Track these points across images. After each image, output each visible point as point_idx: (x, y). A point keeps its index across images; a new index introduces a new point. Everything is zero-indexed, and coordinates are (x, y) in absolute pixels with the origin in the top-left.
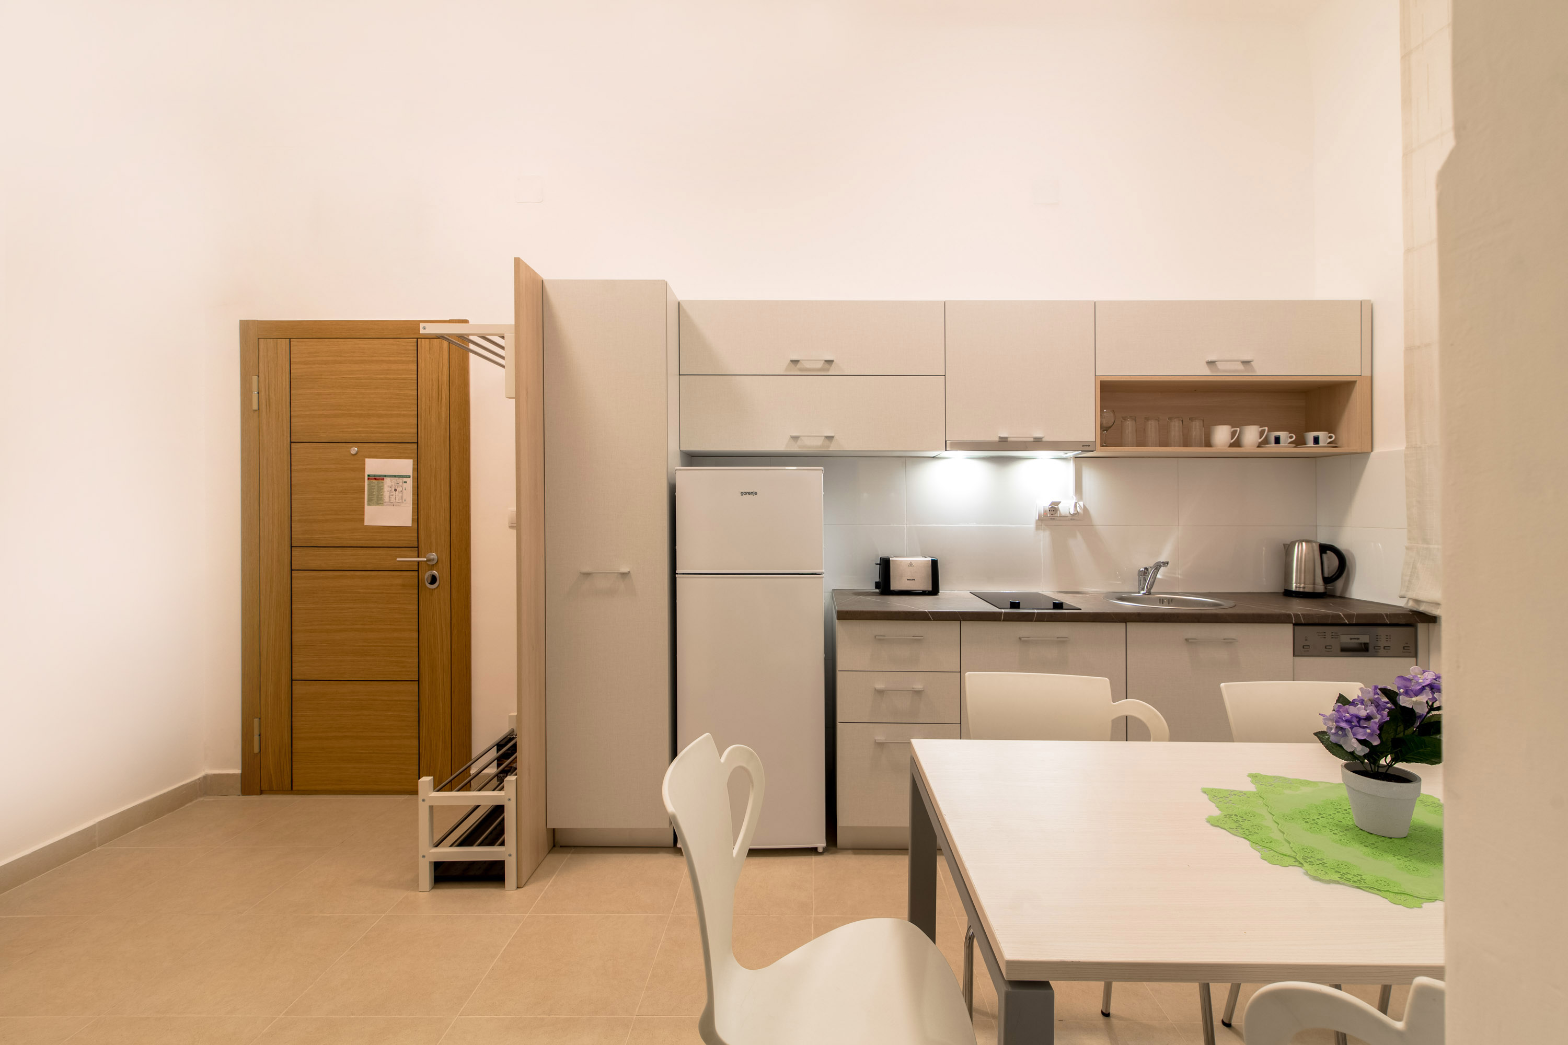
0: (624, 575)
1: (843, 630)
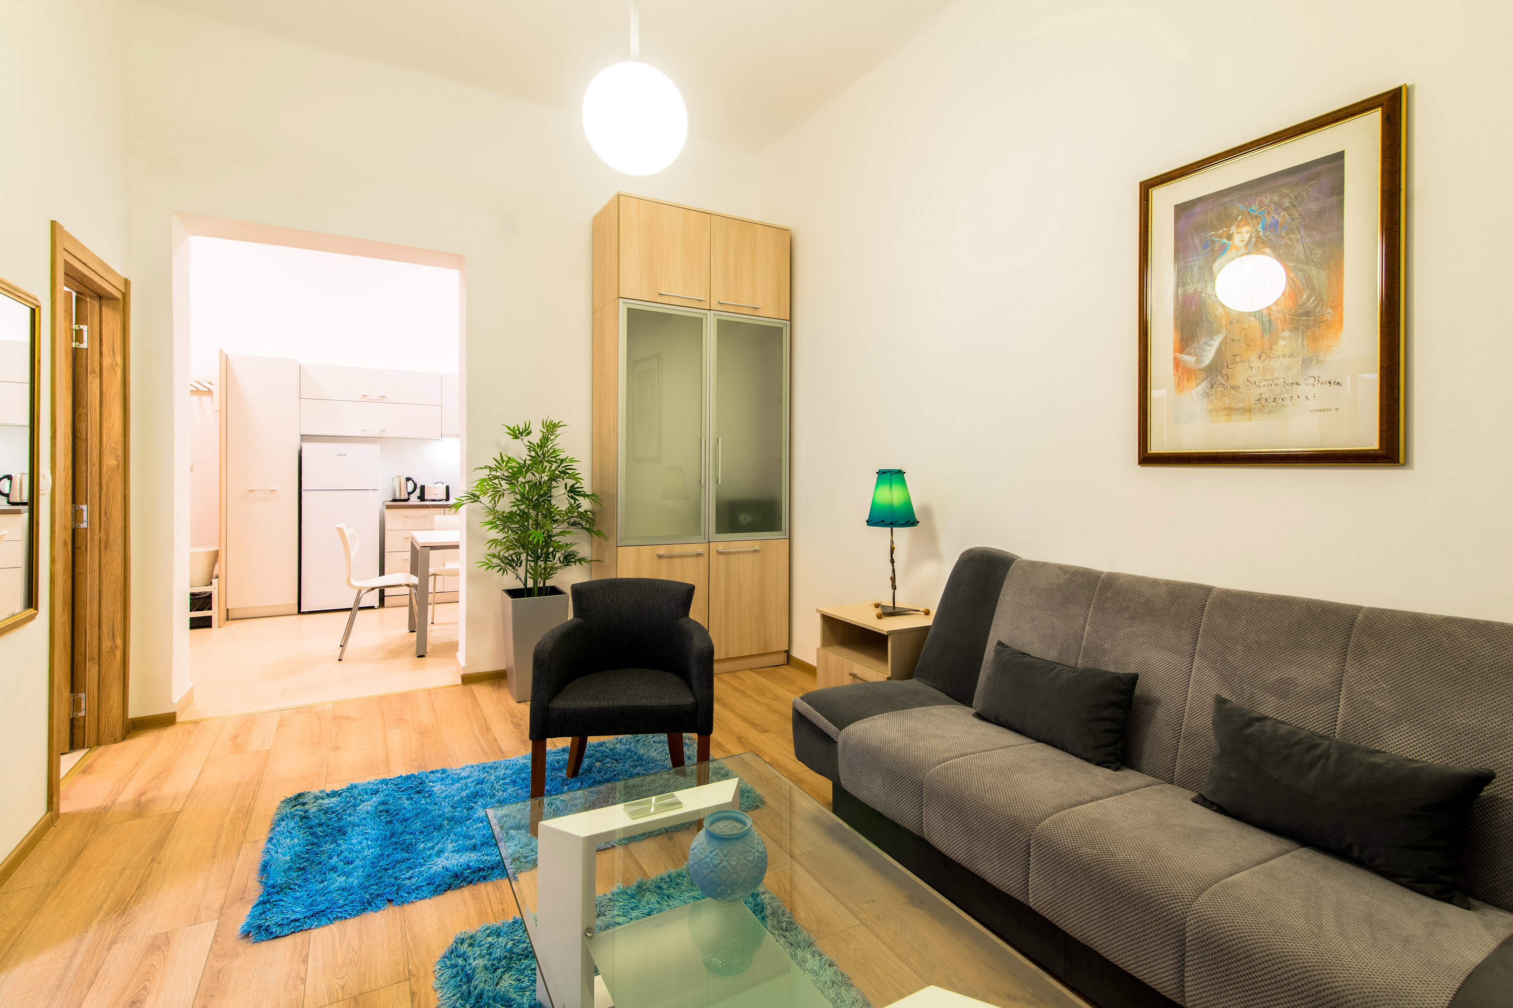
0: (272, 491)
1: (389, 514)
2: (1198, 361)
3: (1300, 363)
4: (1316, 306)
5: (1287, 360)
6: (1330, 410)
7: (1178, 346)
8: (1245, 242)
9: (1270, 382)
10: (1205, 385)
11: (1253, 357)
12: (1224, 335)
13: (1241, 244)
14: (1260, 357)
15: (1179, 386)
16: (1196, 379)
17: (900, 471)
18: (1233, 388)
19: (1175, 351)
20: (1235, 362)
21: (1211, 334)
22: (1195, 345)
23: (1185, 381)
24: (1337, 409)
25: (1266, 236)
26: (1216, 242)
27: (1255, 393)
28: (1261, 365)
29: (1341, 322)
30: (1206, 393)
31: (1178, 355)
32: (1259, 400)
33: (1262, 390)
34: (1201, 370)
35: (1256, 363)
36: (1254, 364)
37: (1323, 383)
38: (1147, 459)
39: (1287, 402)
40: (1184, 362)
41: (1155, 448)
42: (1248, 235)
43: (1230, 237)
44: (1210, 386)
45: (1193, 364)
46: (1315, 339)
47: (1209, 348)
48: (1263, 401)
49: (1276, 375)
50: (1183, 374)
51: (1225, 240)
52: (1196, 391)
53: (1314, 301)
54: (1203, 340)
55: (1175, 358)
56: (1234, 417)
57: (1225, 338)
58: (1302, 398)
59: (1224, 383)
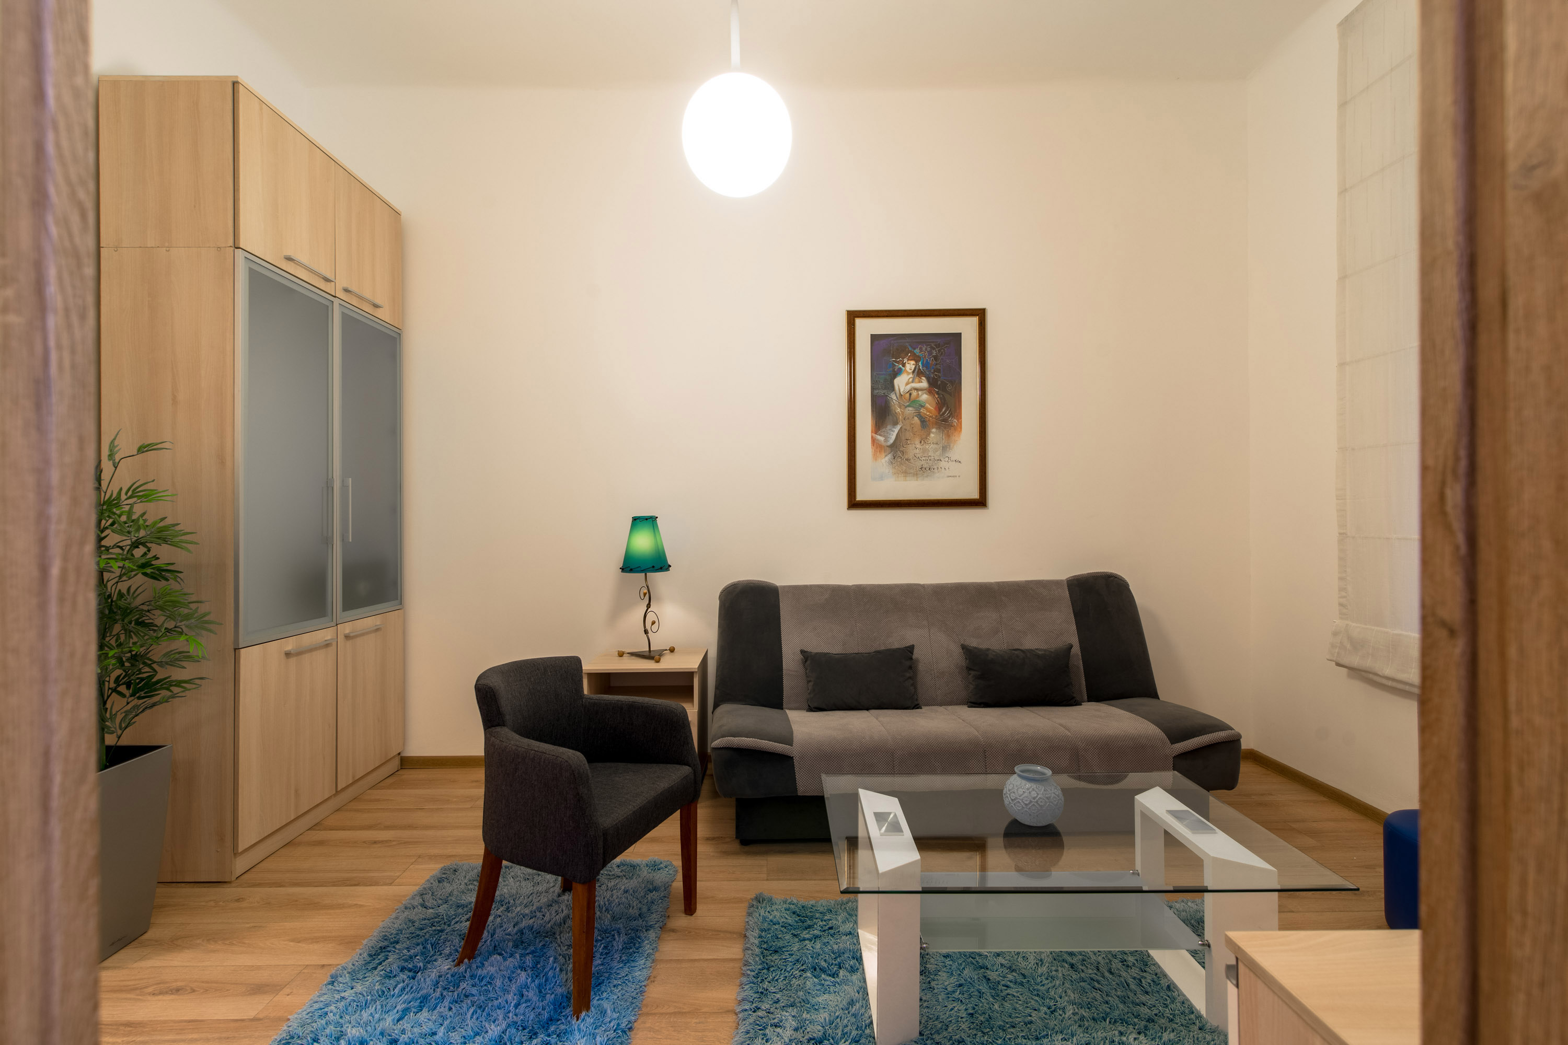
2: (886, 440)
3: (941, 448)
4: (949, 417)
5: (935, 446)
6: (956, 476)
7: (874, 429)
8: (912, 370)
9: (927, 458)
10: (890, 456)
11: (917, 442)
12: (901, 426)
13: (910, 371)
14: (921, 442)
15: (875, 457)
16: (885, 452)
17: (651, 518)
18: (907, 460)
19: (872, 432)
20: (907, 444)
21: (895, 423)
22: (884, 429)
23: (878, 453)
24: (959, 476)
25: (923, 370)
26: (895, 365)
27: (919, 464)
28: (921, 447)
29: (961, 428)
30: (891, 462)
31: (874, 435)
32: (921, 468)
33: (923, 462)
34: (887, 446)
35: (918, 446)
36: (917, 446)
37: (952, 461)
38: (854, 504)
39: (936, 470)
40: (878, 440)
41: (860, 497)
42: (914, 366)
43: (904, 365)
44: (893, 458)
45: (883, 442)
46: (948, 436)
47: (892, 433)
48: (923, 469)
49: (930, 454)
50: (877, 448)
51: (901, 366)
52: (885, 459)
53: (948, 414)
54: (889, 427)
55: (872, 437)
56: (908, 478)
57: (901, 428)
58: (943, 469)
59: (901, 456)
